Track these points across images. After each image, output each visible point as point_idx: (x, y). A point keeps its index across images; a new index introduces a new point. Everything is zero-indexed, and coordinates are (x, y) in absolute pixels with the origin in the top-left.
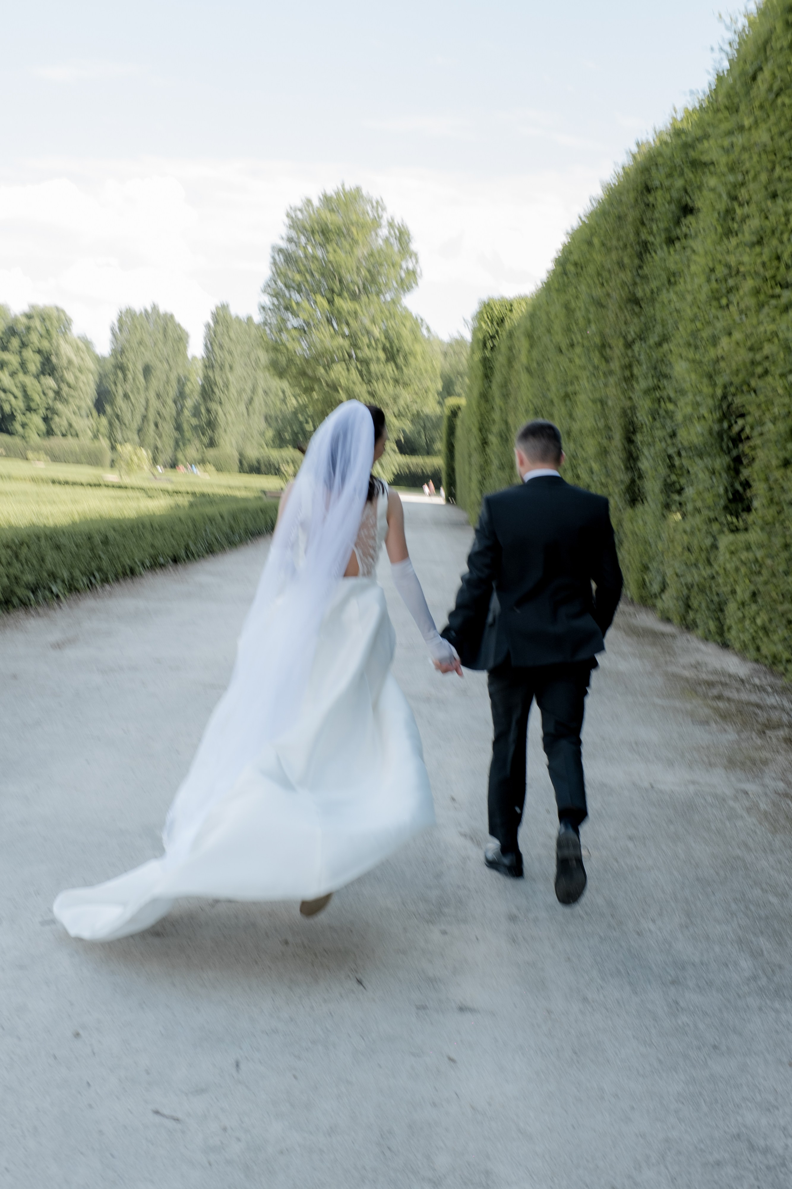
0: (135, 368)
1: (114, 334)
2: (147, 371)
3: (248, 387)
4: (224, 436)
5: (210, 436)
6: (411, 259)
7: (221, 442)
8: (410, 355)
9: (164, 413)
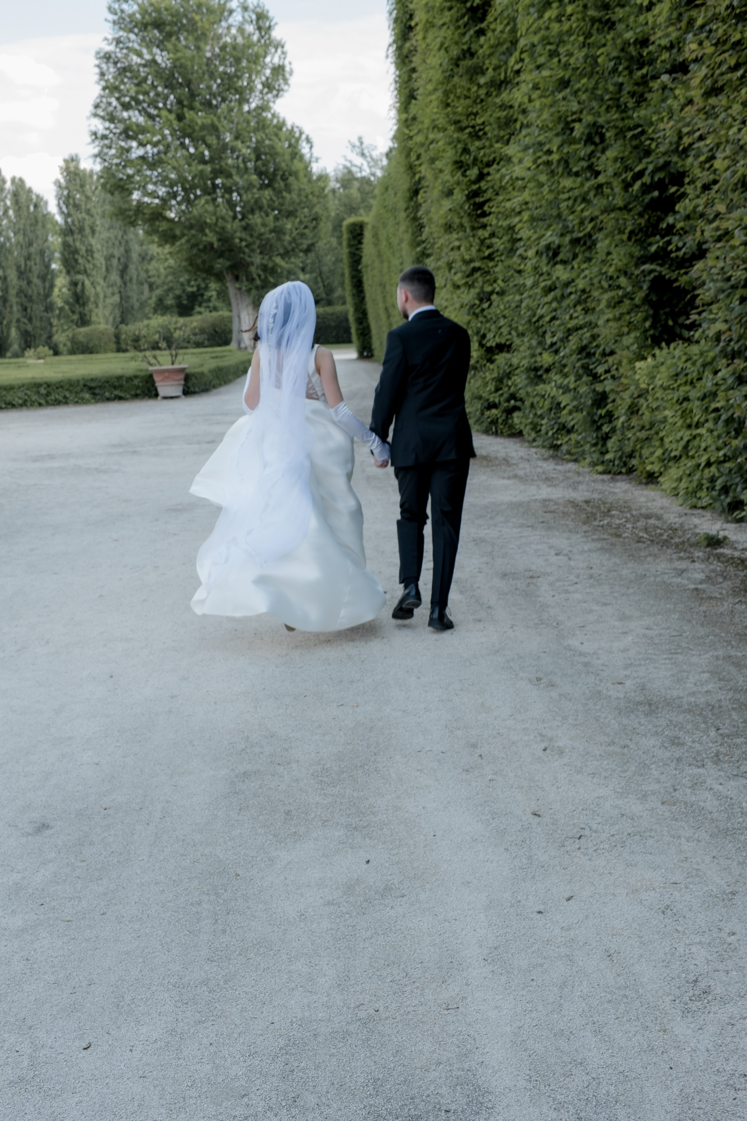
3: (119, 251)
4: (96, 310)
5: (80, 313)
6: (276, 51)
7: (94, 318)
8: (290, 175)
9: (30, 292)
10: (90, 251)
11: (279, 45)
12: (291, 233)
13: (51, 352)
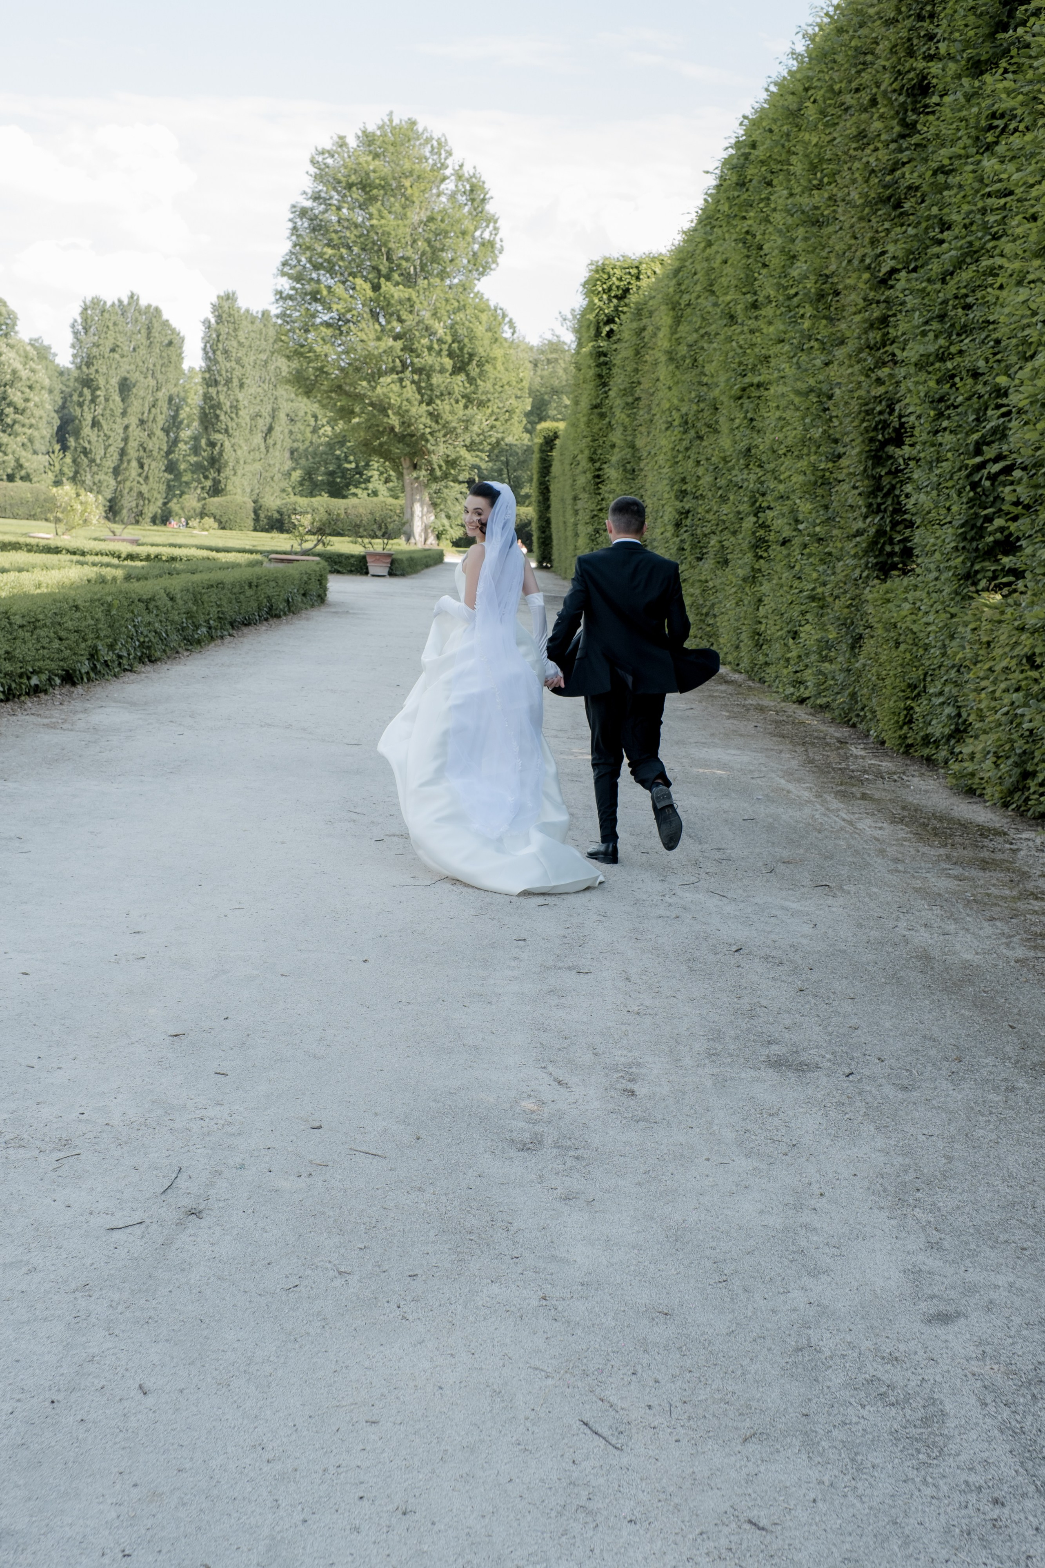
0: (109, 384)
1: (76, 334)
2: (125, 387)
3: (266, 409)
4: (234, 478)
5: (214, 479)
6: (487, 226)
7: (229, 487)
8: (487, 361)
9: (150, 446)
10: (235, 408)
11: (492, 220)
12: (481, 423)
13: (216, 525)
